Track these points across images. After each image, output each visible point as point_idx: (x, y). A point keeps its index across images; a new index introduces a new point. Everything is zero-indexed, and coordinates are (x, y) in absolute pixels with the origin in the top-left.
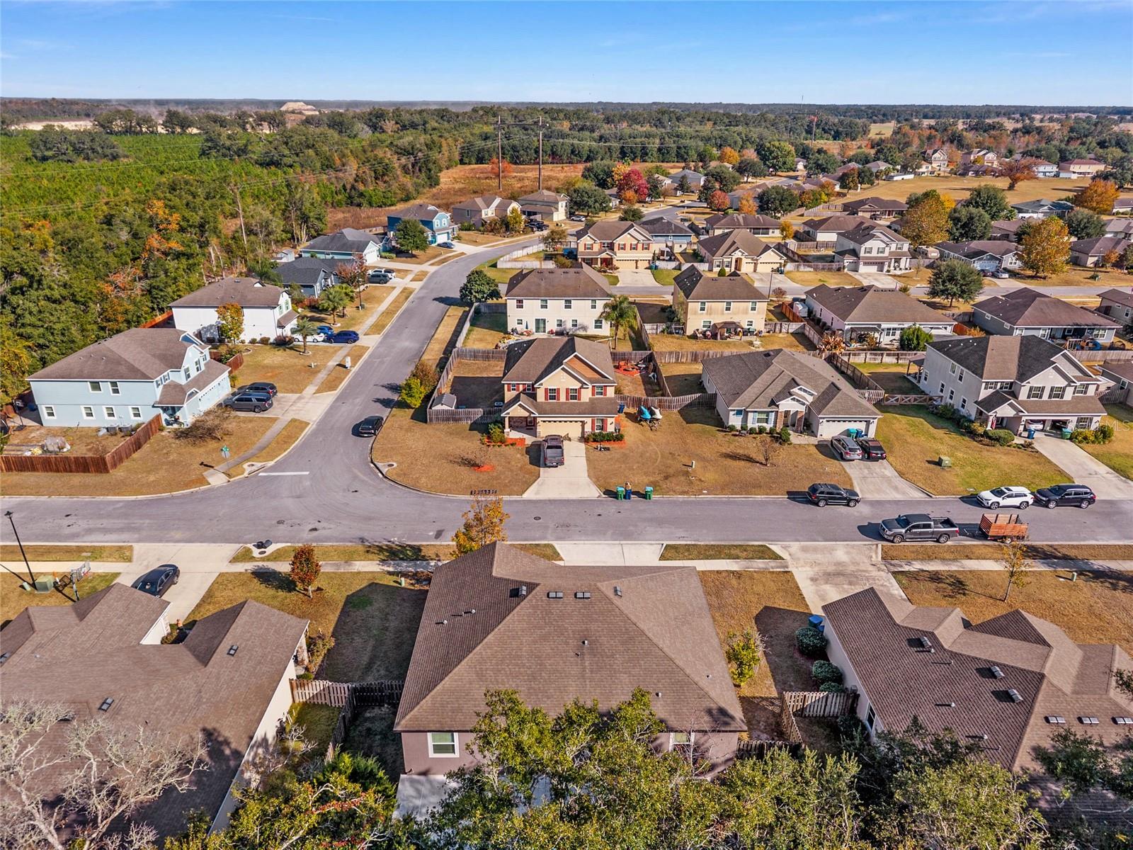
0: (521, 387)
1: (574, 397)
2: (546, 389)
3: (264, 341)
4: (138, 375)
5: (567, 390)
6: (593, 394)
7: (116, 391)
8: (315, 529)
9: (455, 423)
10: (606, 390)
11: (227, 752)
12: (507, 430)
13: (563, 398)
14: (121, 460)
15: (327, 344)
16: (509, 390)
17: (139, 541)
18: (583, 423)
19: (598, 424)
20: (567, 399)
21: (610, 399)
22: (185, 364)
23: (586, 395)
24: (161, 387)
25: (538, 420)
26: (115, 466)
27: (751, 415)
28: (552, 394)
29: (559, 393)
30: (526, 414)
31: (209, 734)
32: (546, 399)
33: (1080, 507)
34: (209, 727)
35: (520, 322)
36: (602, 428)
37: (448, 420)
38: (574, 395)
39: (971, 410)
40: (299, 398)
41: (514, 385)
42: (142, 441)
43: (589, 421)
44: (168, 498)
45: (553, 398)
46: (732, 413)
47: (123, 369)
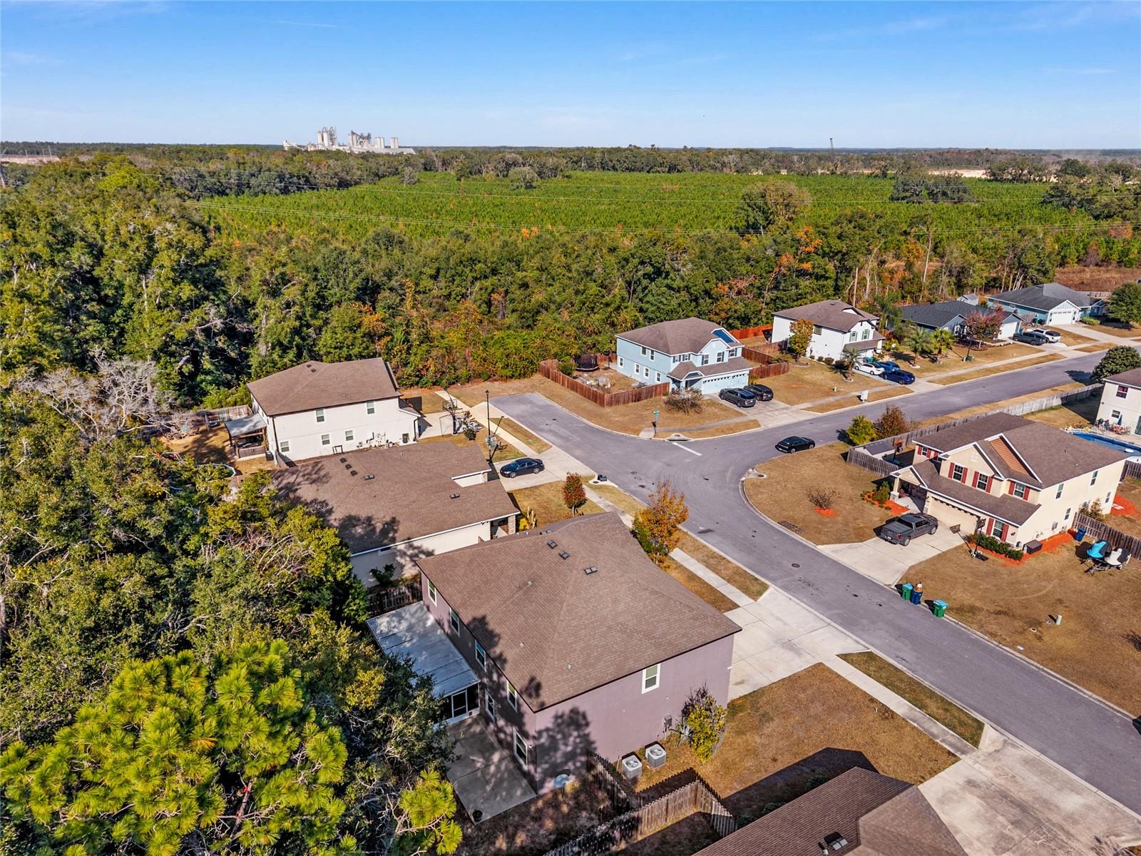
0: (933, 453)
1: (982, 486)
2: (952, 464)
3: (829, 361)
4: (666, 350)
5: (976, 473)
6: (1009, 492)
7: (652, 358)
8: (643, 487)
9: (870, 472)
10: (1027, 493)
11: (391, 535)
12: (895, 492)
13: (969, 482)
14: (618, 402)
15: (882, 380)
16: (919, 453)
17: (560, 447)
19: (997, 528)
20: (974, 484)
22: (705, 351)
23: (999, 489)
24: (678, 363)
25: (928, 494)
26: (610, 404)
28: (958, 472)
29: (965, 475)
30: (917, 483)
31: (394, 521)
32: (950, 475)
34: (397, 518)
35: (1116, 414)
36: (999, 535)
37: (864, 465)
38: (983, 482)
40: (786, 408)
41: (925, 449)
42: (643, 395)
44: (608, 433)
45: (958, 477)
47: (661, 343)
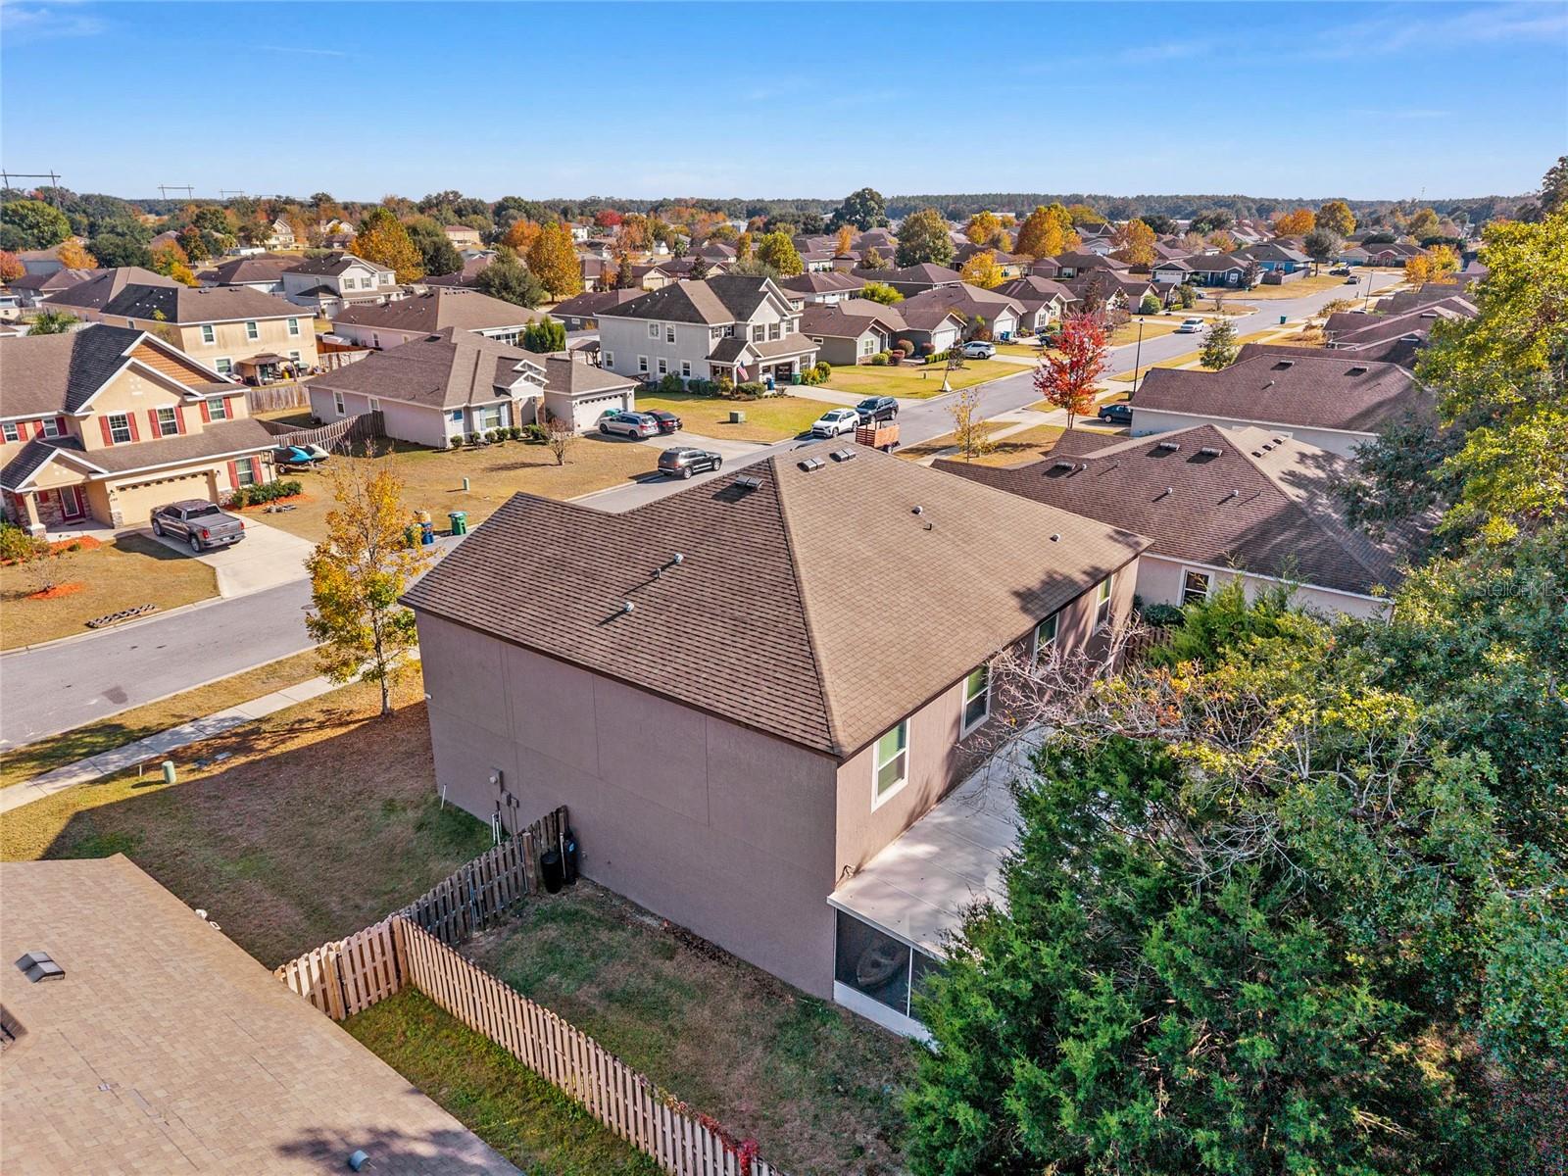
0: (30, 428)
1: (171, 429)
2: (102, 420)
5: (152, 414)
6: (205, 419)
10: (229, 406)
12: (36, 525)
13: (145, 434)
18: (210, 476)
19: (242, 471)
20: (155, 434)
21: (242, 423)
23: (193, 420)
25: (110, 486)
27: (476, 415)
28: (119, 428)
29: (133, 424)
30: (78, 479)
32: (107, 441)
33: (890, 419)
36: (251, 478)
38: (168, 423)
39: (702, 372)
41: (11, 427)
43: (222, 468)
45: (122, 437)
46: (448, 418)
